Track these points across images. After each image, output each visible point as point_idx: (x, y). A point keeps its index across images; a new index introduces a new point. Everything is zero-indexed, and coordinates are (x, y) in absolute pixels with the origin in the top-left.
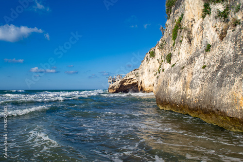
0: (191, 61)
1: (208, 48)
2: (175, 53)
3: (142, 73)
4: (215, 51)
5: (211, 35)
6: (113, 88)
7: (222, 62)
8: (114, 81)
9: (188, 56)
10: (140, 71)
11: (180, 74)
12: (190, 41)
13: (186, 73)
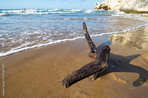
6: (96, 8)
8: (97, 5)
10: (109, 0)
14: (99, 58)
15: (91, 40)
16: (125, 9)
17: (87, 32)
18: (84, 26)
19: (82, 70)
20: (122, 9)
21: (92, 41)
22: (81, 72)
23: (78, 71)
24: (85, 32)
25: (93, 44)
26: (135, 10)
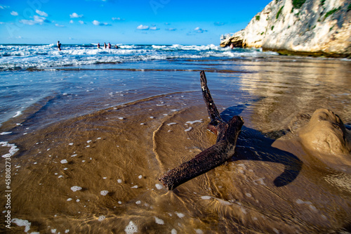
0: (282, 31)
1: (289, 27)
2: (275, 26)
3: (247, 33)
4: (290, 29)
5: (291, 22)
6: (223, 44)
7: (291, 33)
8: (225, 38)
9: (281, 29)
10: (245, 31)
11: (276, 36)
12: (284, 21)
13: (278, 36)
14: (224, 138)
15: (212, 102)
16: (271, 46)
17: (206, 87)
18: (202, 77)
19: (196, 161)
20: (266, 47)
21: (213, 104)
22: (195, 166)
23: (189, 162)
24: (203, 87)
25: (215, 109)
26: (288, 49)
